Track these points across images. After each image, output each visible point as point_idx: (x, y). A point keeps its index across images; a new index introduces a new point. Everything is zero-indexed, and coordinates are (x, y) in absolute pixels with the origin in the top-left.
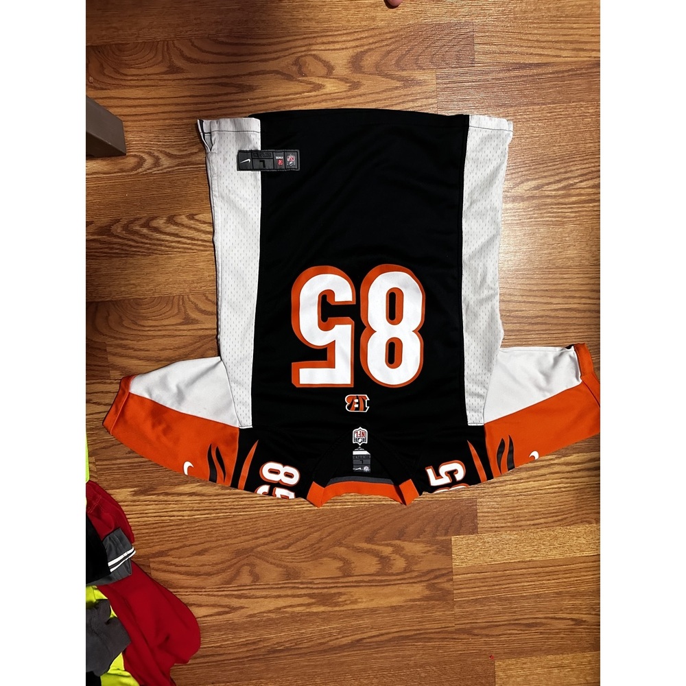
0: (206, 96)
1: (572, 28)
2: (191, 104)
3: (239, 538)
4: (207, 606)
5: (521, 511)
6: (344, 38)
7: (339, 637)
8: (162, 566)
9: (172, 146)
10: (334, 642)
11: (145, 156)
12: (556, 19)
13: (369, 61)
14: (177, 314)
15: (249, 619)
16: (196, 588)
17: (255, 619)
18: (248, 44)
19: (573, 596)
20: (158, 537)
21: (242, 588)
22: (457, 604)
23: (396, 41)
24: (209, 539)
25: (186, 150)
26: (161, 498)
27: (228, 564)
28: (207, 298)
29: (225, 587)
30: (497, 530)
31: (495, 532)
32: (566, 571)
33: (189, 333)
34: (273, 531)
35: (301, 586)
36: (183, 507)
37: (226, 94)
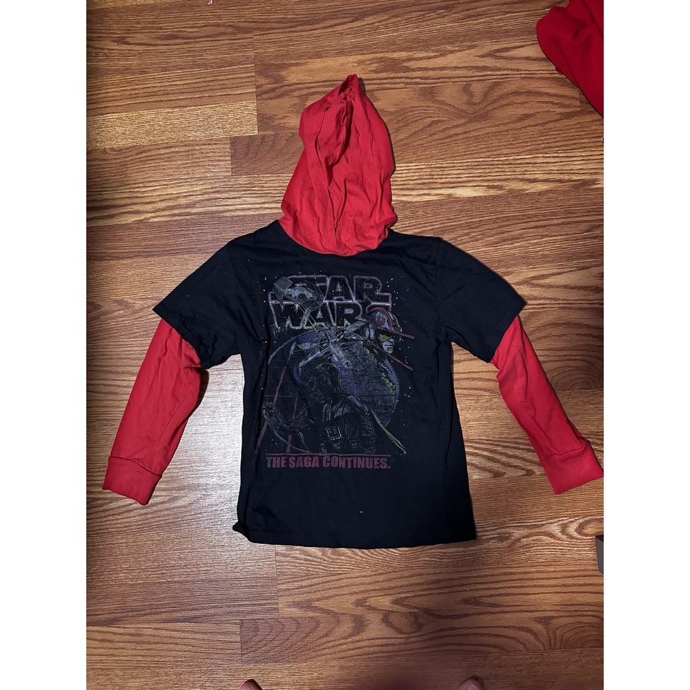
0: (513, 594)
1: (143, 656)
2: (529, 587)
3: (484, 132)
4: (519, 59)
5: (184, 162)
6: (372, 649)
7: (377, 24)
8: (567, 102)
9: (548, 544)
10: (383, 18)
11: (575, 534)
12: (159, 665)
13: (346, 627)
15: (475, 43)
16: (531, 78)
17: (468, 44)
19: (127, 70)
20: (571, 134)
21: (482, 78)
22: (251, 60)
23: (319, 646)
24: (516, 132)
25: (534, 540)
26: (567, 177)
27: (496, 105)
29: (500, 79)
30: (210, 142)
31: (211, 140)
32: (136, 96)
34: (448, 140)
35: (418, 80)
36: (543, 167)
37: (492, 596)
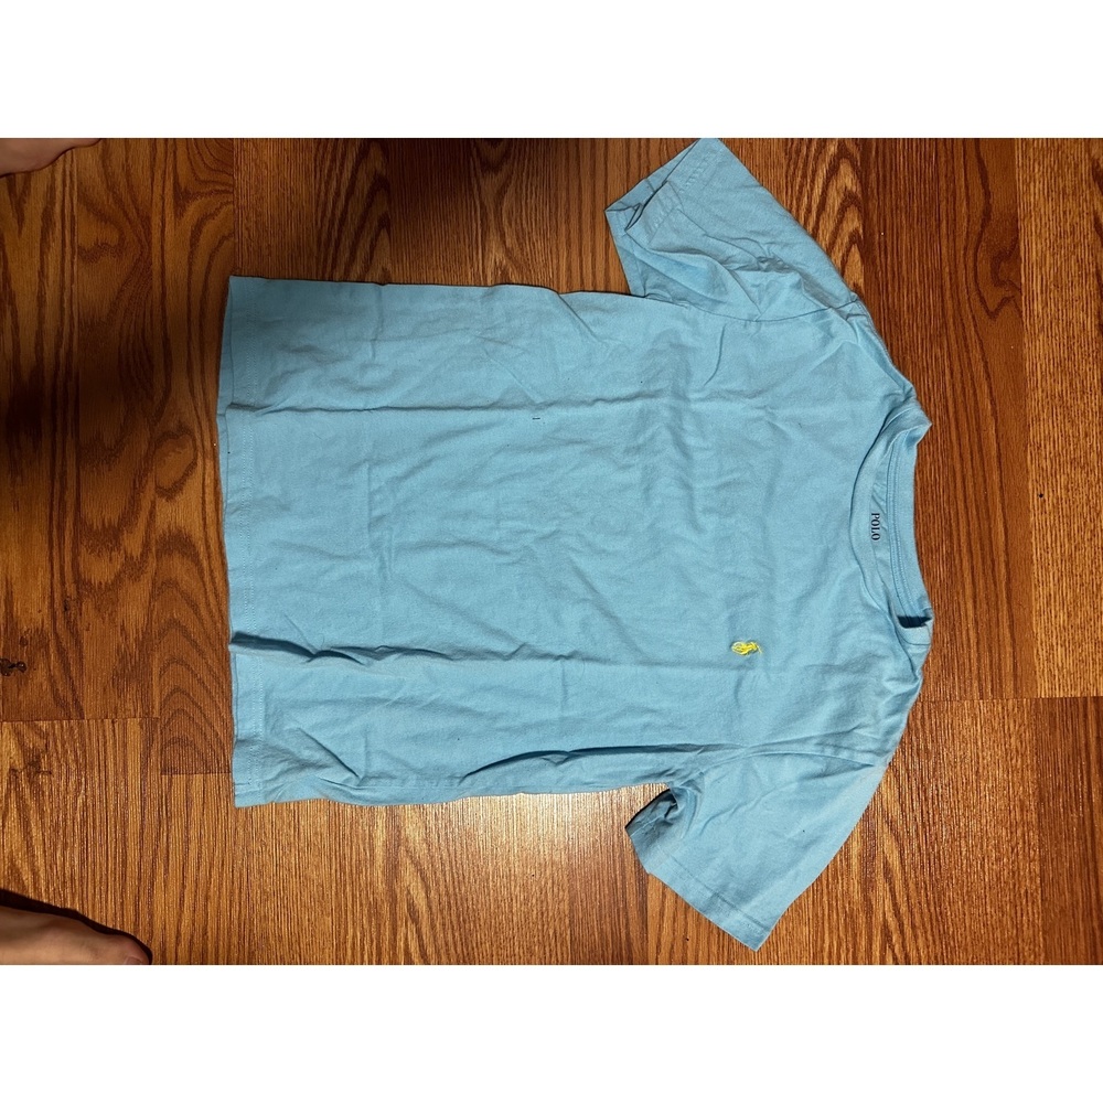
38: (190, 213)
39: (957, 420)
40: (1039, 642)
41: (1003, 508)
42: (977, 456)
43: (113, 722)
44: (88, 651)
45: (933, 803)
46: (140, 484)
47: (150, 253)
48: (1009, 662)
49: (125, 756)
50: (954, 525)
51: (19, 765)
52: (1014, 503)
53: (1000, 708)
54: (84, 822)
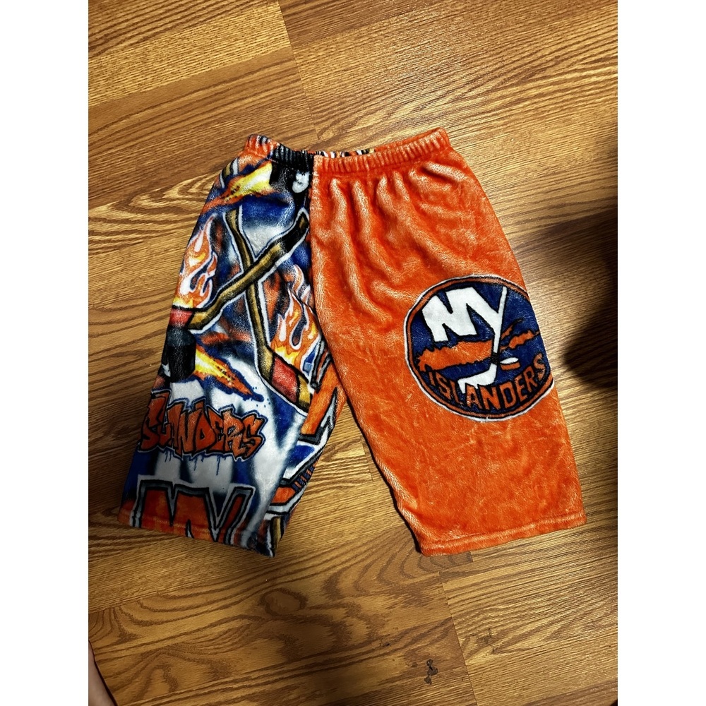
14: (111, 631)
18: (139, 305)
28: (142, 606)
33: (128, 653)
38: (132, 630)
39: (137, 139)
40: (257, 54)
41: (183, 97)
42: (155, 121)
43: (449, 599)
44: (410, 624)
45: (371, 92)
46: (301, 619)
47: (162, 648)
48: (273, 69)
49: (468, 587)
50: (200, 124)
51: (489, 649)
52: (178, 90)
53: (303, 67)
54: (513, 601)
